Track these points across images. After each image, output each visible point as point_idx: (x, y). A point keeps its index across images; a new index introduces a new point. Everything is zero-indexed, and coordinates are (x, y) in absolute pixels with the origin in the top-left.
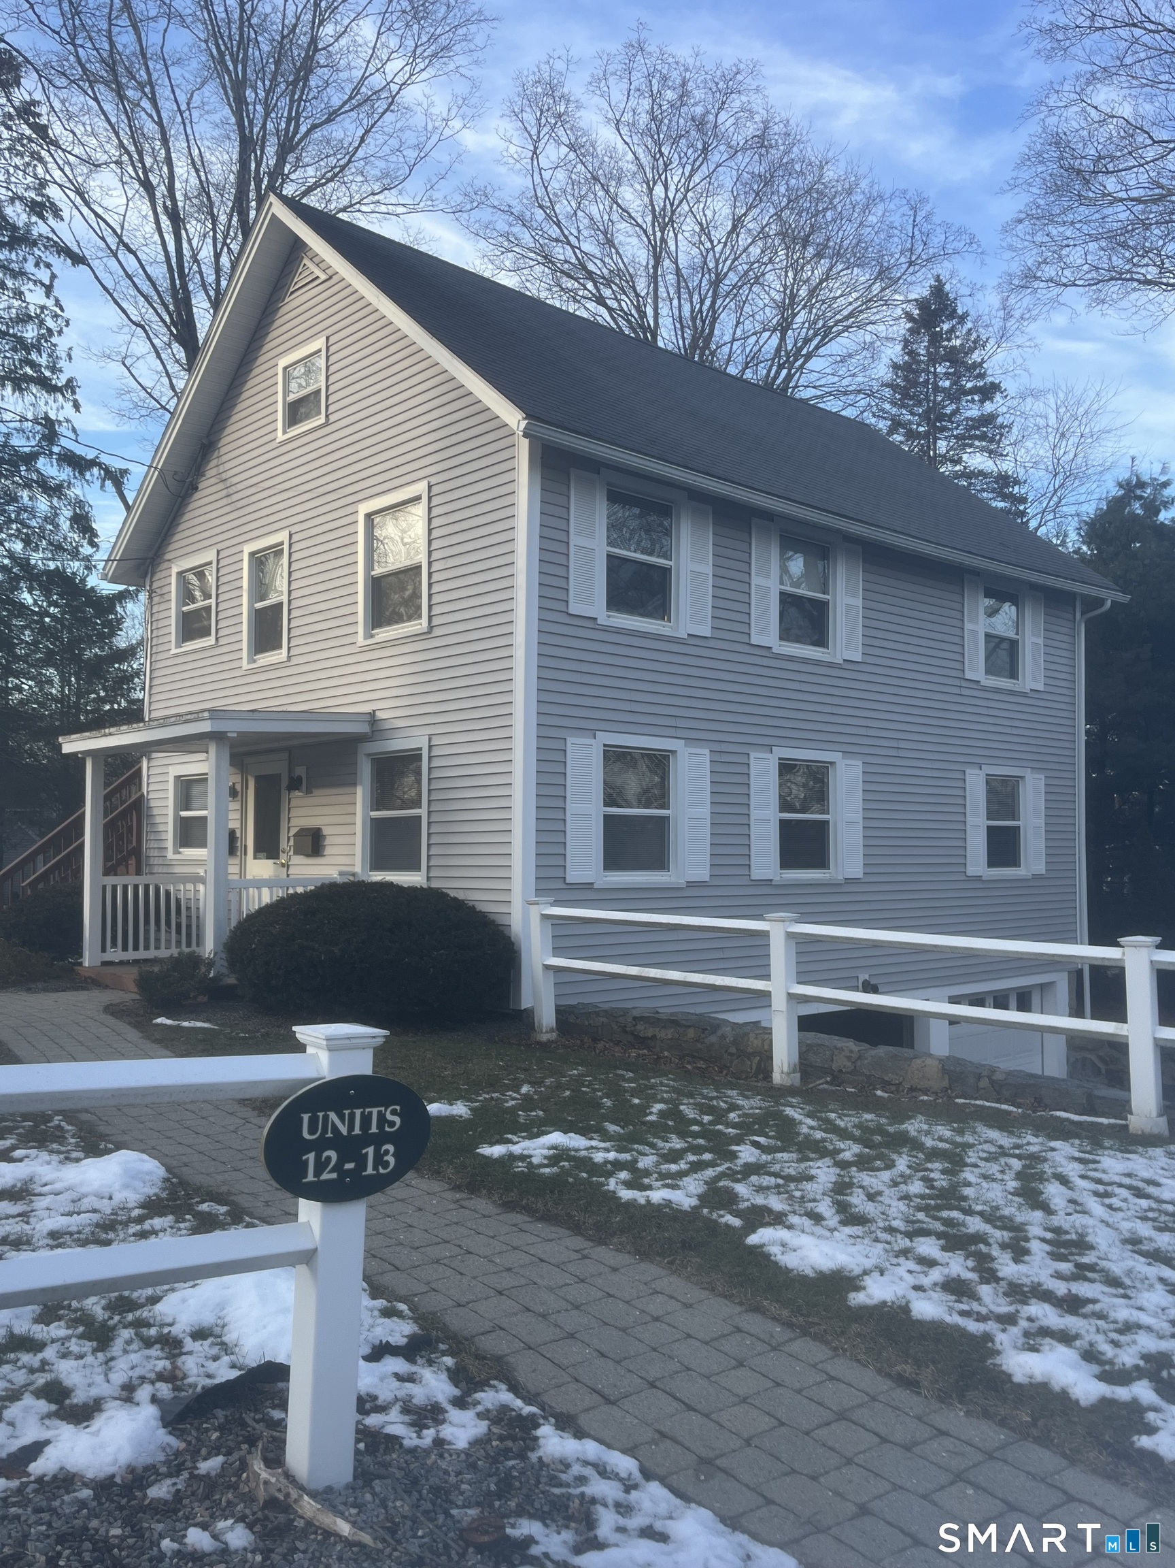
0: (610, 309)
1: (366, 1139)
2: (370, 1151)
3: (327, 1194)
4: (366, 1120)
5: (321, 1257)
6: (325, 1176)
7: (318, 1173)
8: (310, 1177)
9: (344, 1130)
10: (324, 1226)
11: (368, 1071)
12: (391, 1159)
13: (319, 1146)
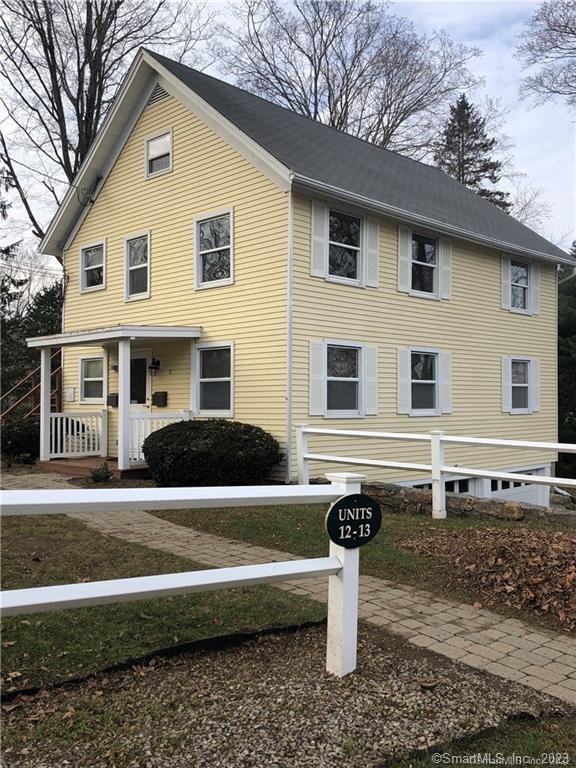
0: (289, 100)
1: (361, 522)
2: (362, 526)
3: (348, 544)
4: (360, 513)
5: (345, 571)
6: (347, 537)
7: (345, 535)
8: (342, 537)
9: (353, 517)
10: (346, 558)
11: (359, 493)
12: (368, 530)
13: (345, 523)
